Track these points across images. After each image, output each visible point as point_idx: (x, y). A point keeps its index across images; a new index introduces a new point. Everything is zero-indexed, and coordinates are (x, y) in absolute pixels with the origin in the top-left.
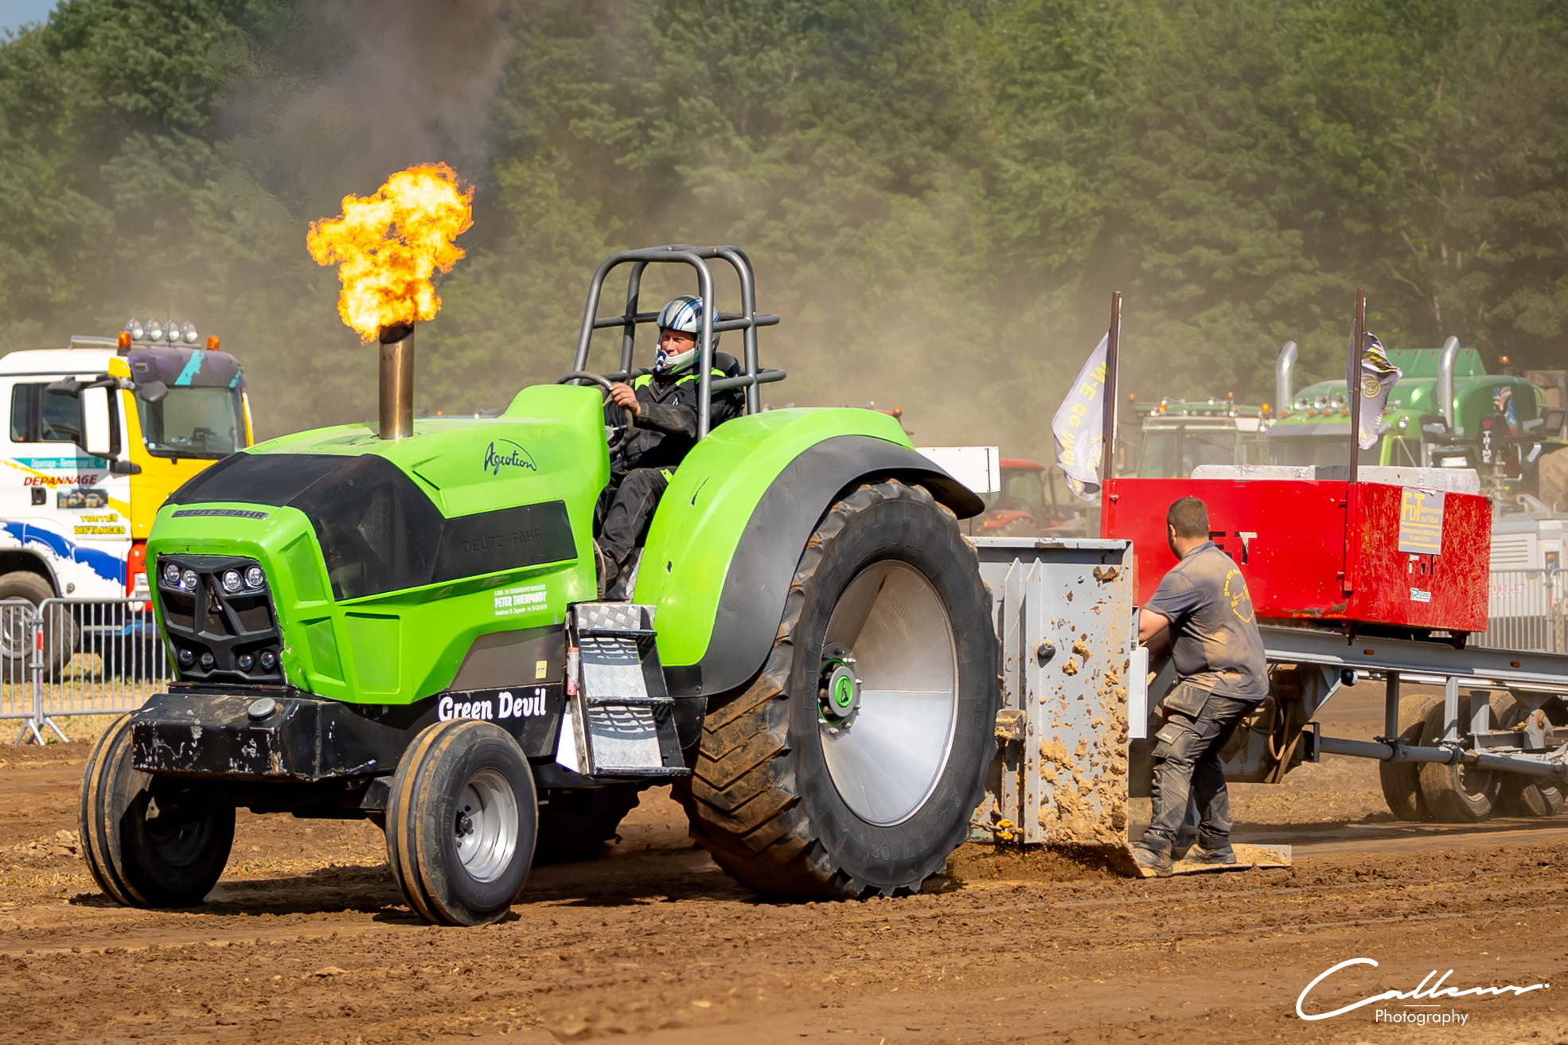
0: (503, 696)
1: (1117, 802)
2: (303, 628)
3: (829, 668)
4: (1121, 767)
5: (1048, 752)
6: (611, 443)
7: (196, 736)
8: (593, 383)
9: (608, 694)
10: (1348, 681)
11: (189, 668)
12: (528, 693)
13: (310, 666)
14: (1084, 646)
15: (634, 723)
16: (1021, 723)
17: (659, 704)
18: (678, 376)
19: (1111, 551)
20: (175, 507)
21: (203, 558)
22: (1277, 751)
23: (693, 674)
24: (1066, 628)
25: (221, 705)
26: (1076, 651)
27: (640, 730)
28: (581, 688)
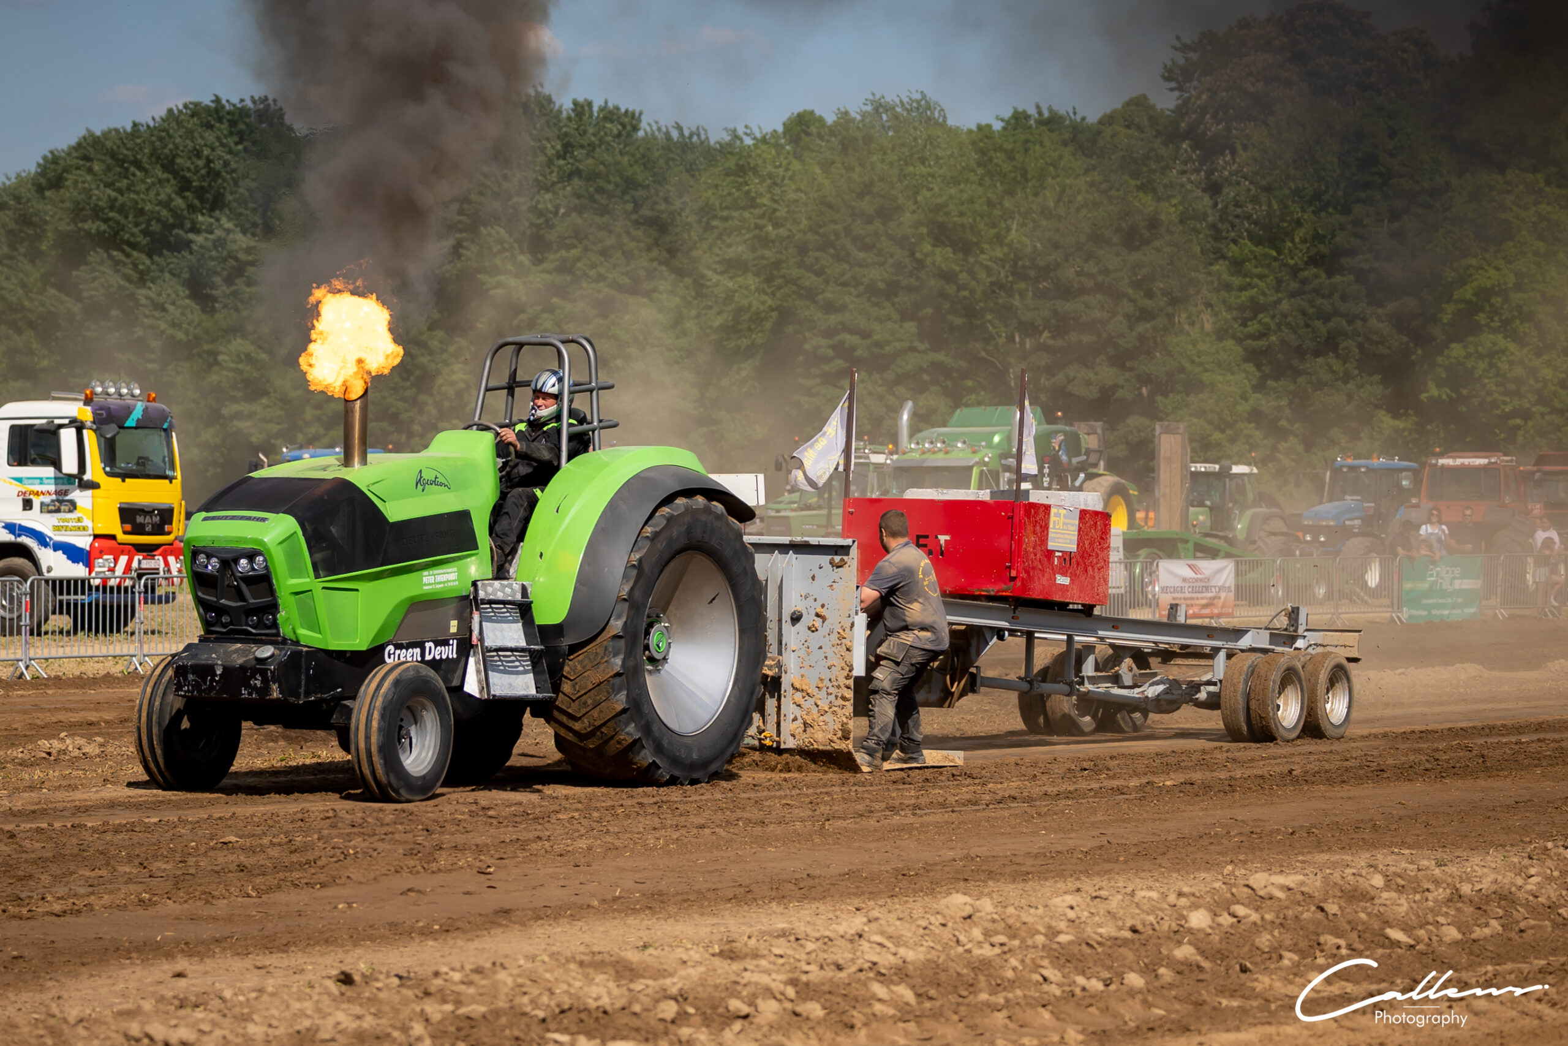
0: (428, 645)
1: (845, 720)
2: (293, 598)
3: (651, 625)
4: (848, 696)
5: (797, 685)
6: (501, 470)
7: (218, 672)
8: (486, 428)
9: (499, 643)
10: (1001, 638)
11: (213, 625)
12: (445, 643)
13: (297, 623)
14: (823, 612)
15: (517, 664)
16: (779, 666)
17: (535, 650)
18: (545, 424)
19: (842, 547)
20: (204, 514)
21: (224, 550)
22: (952, 686)
23: (556, 631)
24: (811, 599)
25: (236, 651)
26: (817, 615)
27: (521, 669)
28: (481, 639)
